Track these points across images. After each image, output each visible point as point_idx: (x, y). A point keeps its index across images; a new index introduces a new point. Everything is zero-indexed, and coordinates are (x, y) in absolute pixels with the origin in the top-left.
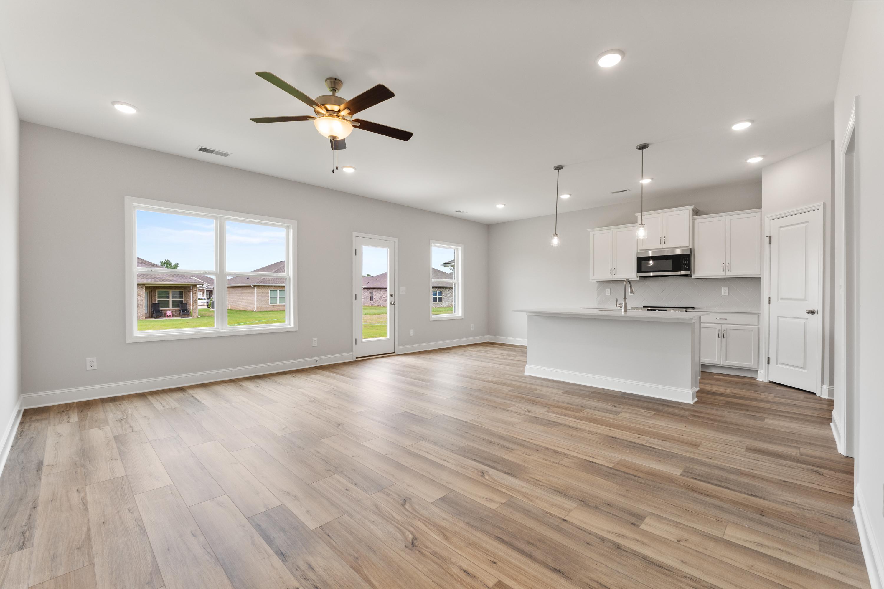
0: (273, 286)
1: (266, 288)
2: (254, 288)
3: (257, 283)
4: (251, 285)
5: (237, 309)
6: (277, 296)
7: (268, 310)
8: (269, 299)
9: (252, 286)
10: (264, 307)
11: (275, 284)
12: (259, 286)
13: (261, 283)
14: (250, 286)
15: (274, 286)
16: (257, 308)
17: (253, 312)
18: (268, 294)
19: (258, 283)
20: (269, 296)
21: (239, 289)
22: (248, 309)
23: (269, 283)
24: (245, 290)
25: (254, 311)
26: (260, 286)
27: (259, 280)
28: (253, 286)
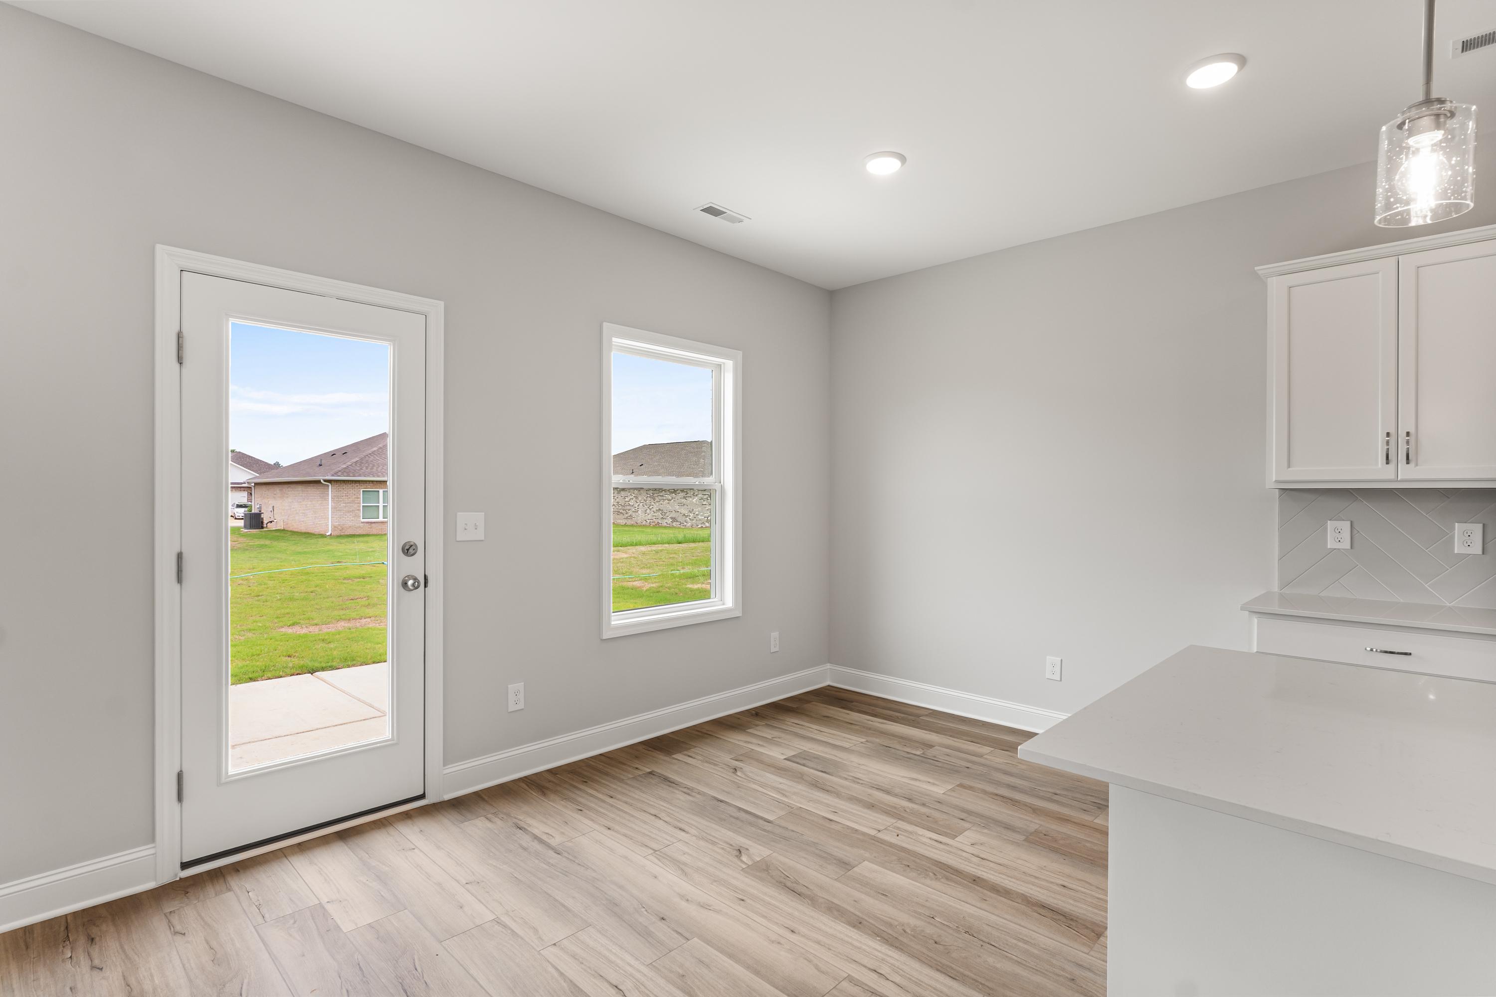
0: (369, 481)
1: (355, 485)
2: (328, 486)
3: (333, 475)
4: (321, 478)
5: (296, 530)
6: (379, 503)
7: (358, 533)
8: (359, 510)
9: (322, 481)
10: (350, 527)
11: (374, 476)
12: (339, 481)
13: (343, 475)
14: (318, 482)
15: (372, 481)
16: (334, 528)
17: (323, 536)
18: (358, 498)
19: (336, 474)
20: (360, 503)
21: (300, 488)
22: (316, 530)
23: (360, 476)
24: (312, 491)
25: (327, 534)
26: (341, 481)
27: (340, 469)
28: (325, 481)
